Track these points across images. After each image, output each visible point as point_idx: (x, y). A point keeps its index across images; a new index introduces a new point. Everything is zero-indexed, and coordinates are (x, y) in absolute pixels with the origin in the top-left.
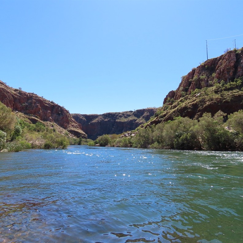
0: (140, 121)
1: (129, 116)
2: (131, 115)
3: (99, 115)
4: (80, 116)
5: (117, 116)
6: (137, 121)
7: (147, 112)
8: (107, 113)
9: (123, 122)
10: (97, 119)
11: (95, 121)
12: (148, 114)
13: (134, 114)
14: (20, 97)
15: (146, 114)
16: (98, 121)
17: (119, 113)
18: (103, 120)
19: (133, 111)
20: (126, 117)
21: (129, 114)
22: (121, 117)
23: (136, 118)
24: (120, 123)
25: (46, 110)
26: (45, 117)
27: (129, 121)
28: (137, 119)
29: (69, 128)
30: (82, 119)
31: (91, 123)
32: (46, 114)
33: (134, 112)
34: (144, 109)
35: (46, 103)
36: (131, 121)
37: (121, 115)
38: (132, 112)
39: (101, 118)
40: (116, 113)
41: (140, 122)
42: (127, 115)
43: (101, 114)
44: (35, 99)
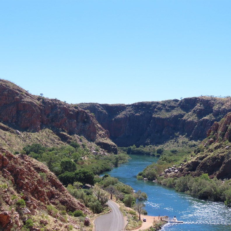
0: (189, 118)
1: (173, 108)
2: (175, 107)
3: (127, 106)
4: (98, 107)
5: (155, 107)
6: (185, 118)
7: (201, 104)
8: (139, 103)
9: (163, 119)
10: (124, 113)
11: (121, 115)
12: (202, 107)
13: (179, 105)
14: (44, 107)
15: (198, 106)
16: (126, 115)
17: (158, 103)
18: (133, 115)
19: (178, 100)
20: (168, 111)
21: (172, 104)
22: (160, 109)
23: (183, 112)
24: (159, 119)
25: (71, 119)
26: (71, 129)
27: (173, 117)
28: (184, 114)
29: (97, 139)
30: (102, 112)
31: (115, 119)
32: (71, 124)
33: (181, 102)
34: (196, 98)
35: (70, 111)
36: (176, 117)
37: (160, 106)
38: (176, 101)
39: (129, 111)
40: (153, 103)
41: (189, 120)
42: (170, 107)
43: (130, 104)
44: (60, 108)
